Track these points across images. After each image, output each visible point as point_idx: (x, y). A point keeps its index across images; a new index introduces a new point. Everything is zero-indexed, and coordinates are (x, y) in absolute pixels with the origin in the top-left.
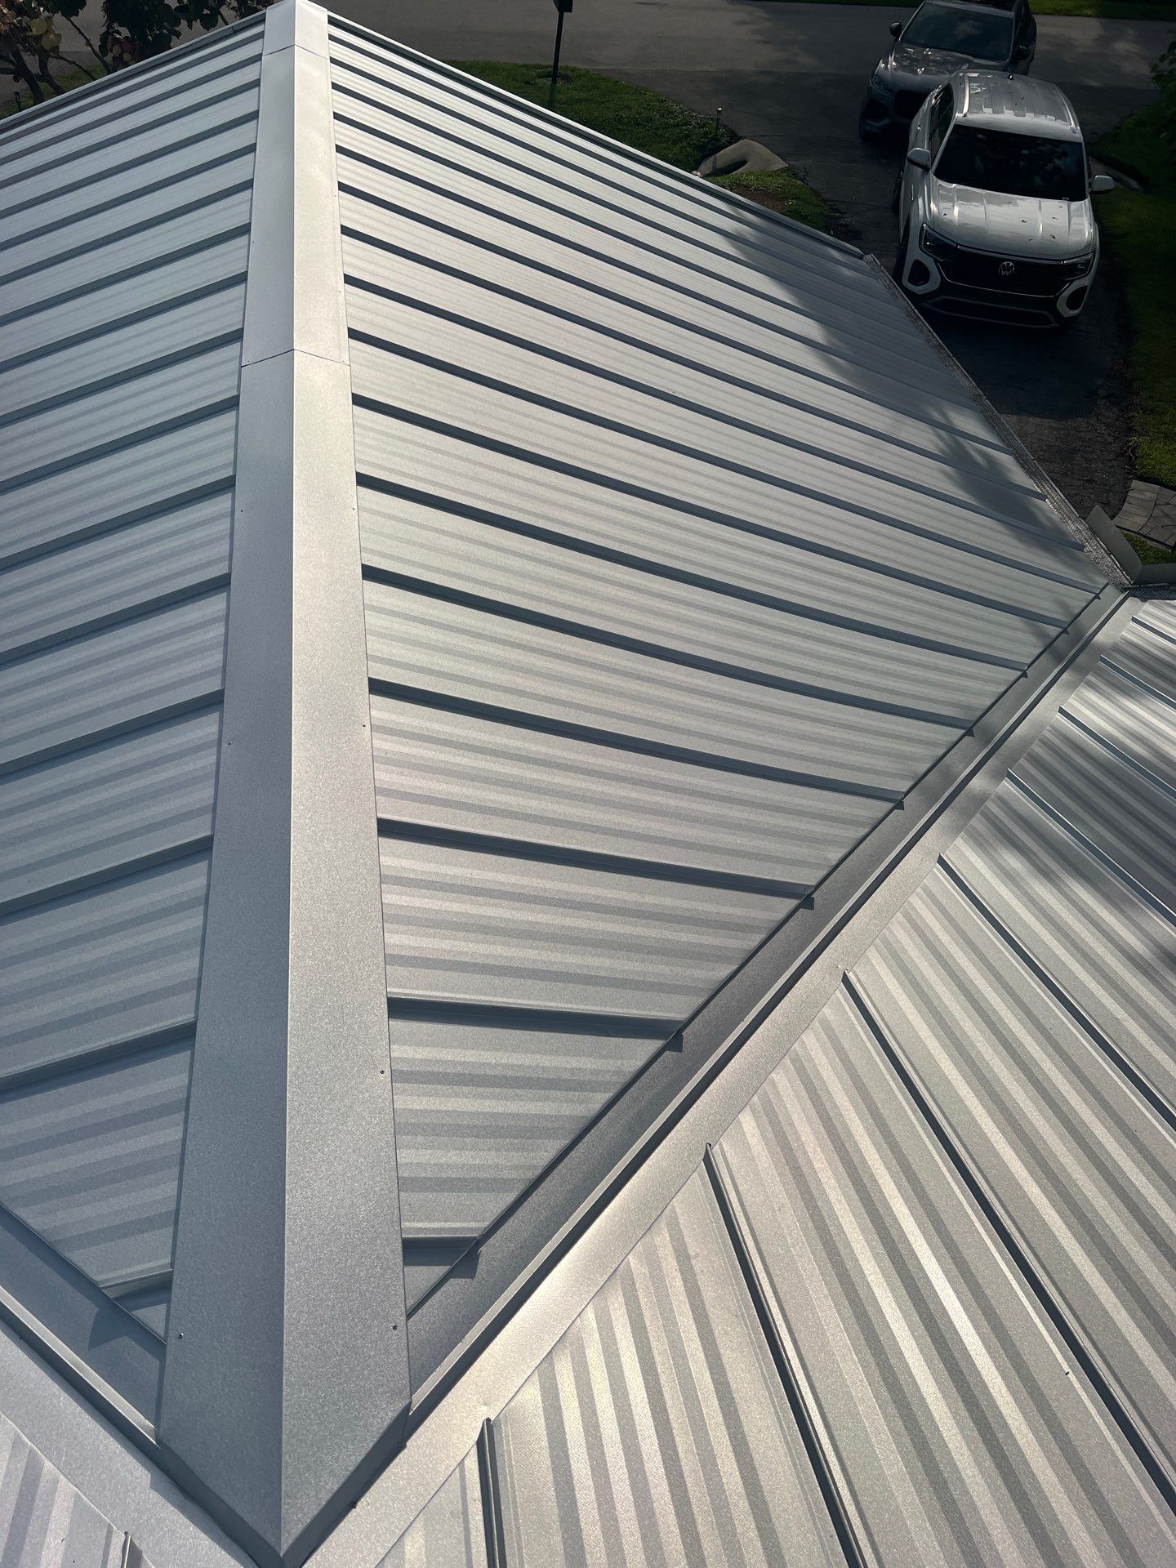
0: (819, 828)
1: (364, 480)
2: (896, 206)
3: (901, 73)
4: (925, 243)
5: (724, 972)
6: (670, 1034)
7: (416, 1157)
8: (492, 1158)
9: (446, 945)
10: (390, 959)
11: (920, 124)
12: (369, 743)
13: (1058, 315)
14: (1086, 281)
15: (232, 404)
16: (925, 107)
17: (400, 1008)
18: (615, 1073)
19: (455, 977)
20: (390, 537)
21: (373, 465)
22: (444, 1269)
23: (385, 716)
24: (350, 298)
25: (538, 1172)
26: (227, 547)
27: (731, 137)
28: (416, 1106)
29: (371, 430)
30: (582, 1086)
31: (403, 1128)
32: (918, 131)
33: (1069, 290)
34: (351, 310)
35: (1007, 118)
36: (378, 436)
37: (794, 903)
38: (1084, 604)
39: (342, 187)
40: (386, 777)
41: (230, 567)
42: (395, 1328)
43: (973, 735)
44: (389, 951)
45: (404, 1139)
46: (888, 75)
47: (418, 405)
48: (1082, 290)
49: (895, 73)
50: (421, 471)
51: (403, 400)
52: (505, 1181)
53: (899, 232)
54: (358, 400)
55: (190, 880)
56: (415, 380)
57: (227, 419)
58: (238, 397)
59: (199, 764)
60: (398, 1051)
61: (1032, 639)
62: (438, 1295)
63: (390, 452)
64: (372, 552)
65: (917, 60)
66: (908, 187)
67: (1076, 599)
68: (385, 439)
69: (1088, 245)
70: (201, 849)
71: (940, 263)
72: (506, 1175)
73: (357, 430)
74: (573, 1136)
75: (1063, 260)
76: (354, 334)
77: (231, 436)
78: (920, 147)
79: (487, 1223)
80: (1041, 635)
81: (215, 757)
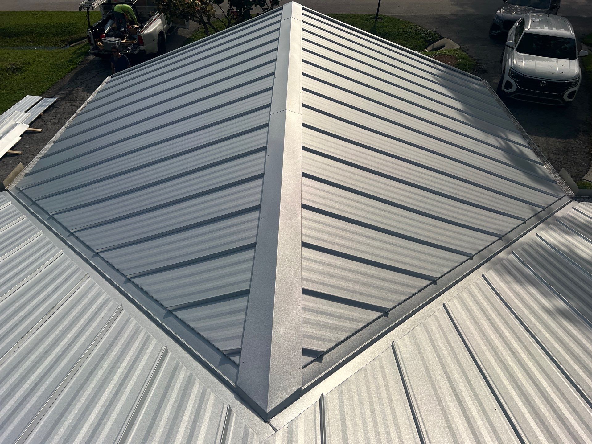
0: (441, 261)
1: (304, 148)
2: (501, 61)
3: (506, 14)
4: (511, 74)
5: (404, 298)
6: (385, 312)
7: (307, 330)
8: (328, 334)
9: (319, 277)
10: (303, 279)
11: (512, 32)
12: (300, 221)
13: (564, 101)
14: (576, 89)
15: (267, 125)
16: (514, 26)
17: (305, 292)
18: (366, 319)
19: (322, 286)
20: (311, 165)
21: (307, 144)
22: (313, 359)
23: (306, 214)
24: (304, 95)
25: (341, 340)
26: (263, 166)
27: (440, 38)
28: (308, 317)
29: (307, 134)
30: (356, 320)
31: (304, 322)
32: (511, 35)
33: (569, 92)
34: (303, 98)
35: (545, 30)
36: (309, 136)
37: (430, 282)
38: (554, 202)
39: (303, 61)
40: (304, 231)
41: (264, 171)
42: (299, 368)
43: (502, 240)
44: (303, 277)
45: (304, 325)
46: (501, 15)
47: (322, 127)
48: (574, 92)
49: (504, 14)
50: (321, 146)
51: (317, 125)
52: (332, 340)
53: (502, 70)
54: (304, 125)
55: (249, 254)
56: (321, 119)
57: (265, 130)
58: (269, 123)
59: (253, 224)
60: (304, 303)
61: (530, 211)
62: (311, 365)
63: (312, 141)
64: (305, 169)
65: (513, 9)
66: (506, 55)
67: (550, 200)
68: (311, 137)
69: (577, 75)
70: (253, 246)
71: (517, 81)
72: (332, 339)
73: (303, 134)
74: (352, 333)
75: (566, 81)
76: (304, 105)
77: (266, 135)
78: (511, 41)
79: (326, 350)
80: (533, 210)
81: (257, 222)
